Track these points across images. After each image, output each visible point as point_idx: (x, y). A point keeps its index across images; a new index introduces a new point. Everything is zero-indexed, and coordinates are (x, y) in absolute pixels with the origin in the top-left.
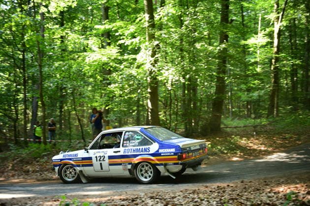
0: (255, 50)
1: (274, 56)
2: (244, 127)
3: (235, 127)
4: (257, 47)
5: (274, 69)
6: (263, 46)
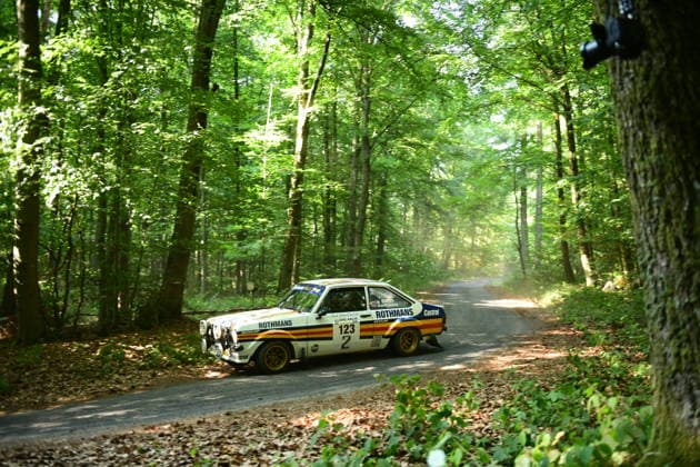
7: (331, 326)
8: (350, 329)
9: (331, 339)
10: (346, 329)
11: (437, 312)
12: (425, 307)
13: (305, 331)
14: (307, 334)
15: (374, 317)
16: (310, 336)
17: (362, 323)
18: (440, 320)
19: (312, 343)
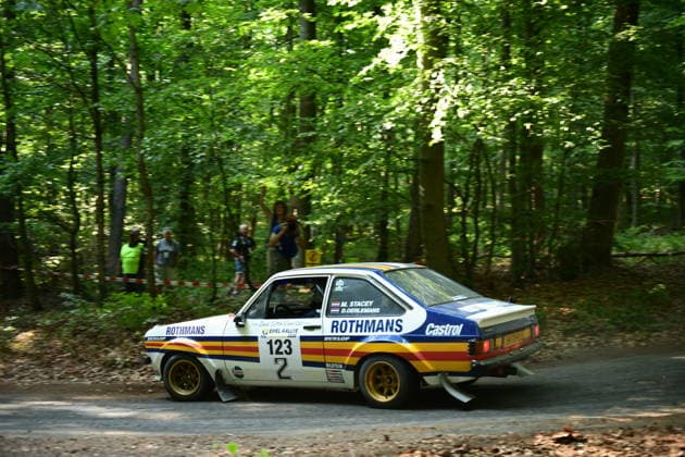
7: (255, 339)
8: (284, 347)
9: (257, 360)
10: (279, 347)
11: (457, 330)
12: (434, 318)
13: (219, 344)
14: (222, 348)
15: (326, 331)
16: (227, 353)
17: (303, 339)
18: (463, 347)
19: (231, 364)
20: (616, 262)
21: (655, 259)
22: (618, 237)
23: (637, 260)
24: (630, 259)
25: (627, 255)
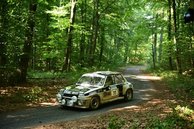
0: (57, 19)
1: (70, 25)
2: (44, 79)
3: (37, 79)
4: (58, 17)
5: (70, 35)
6: (62, 17)
20: (27, 80)
21: (39, 80)
22: (29, 73)
23: (34, 80)
24: (31, 80)
25: (31, 78)
